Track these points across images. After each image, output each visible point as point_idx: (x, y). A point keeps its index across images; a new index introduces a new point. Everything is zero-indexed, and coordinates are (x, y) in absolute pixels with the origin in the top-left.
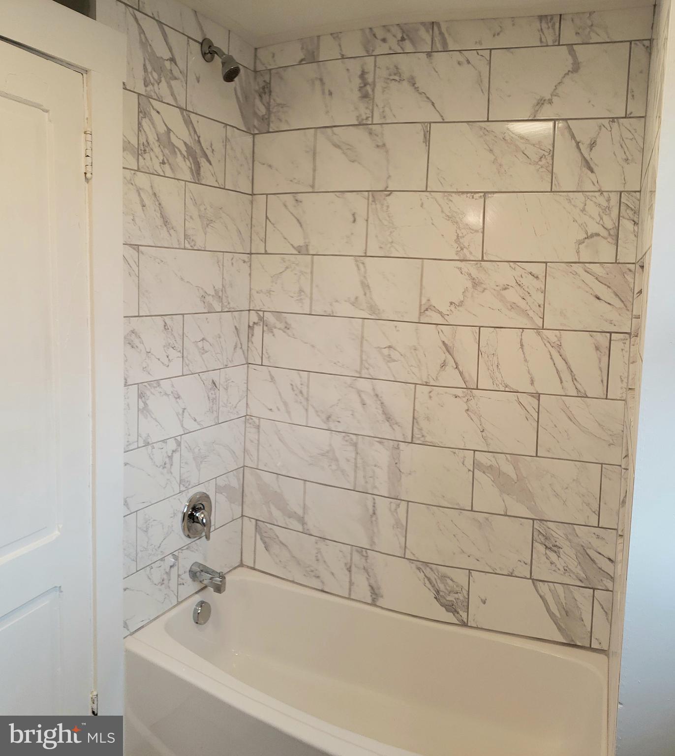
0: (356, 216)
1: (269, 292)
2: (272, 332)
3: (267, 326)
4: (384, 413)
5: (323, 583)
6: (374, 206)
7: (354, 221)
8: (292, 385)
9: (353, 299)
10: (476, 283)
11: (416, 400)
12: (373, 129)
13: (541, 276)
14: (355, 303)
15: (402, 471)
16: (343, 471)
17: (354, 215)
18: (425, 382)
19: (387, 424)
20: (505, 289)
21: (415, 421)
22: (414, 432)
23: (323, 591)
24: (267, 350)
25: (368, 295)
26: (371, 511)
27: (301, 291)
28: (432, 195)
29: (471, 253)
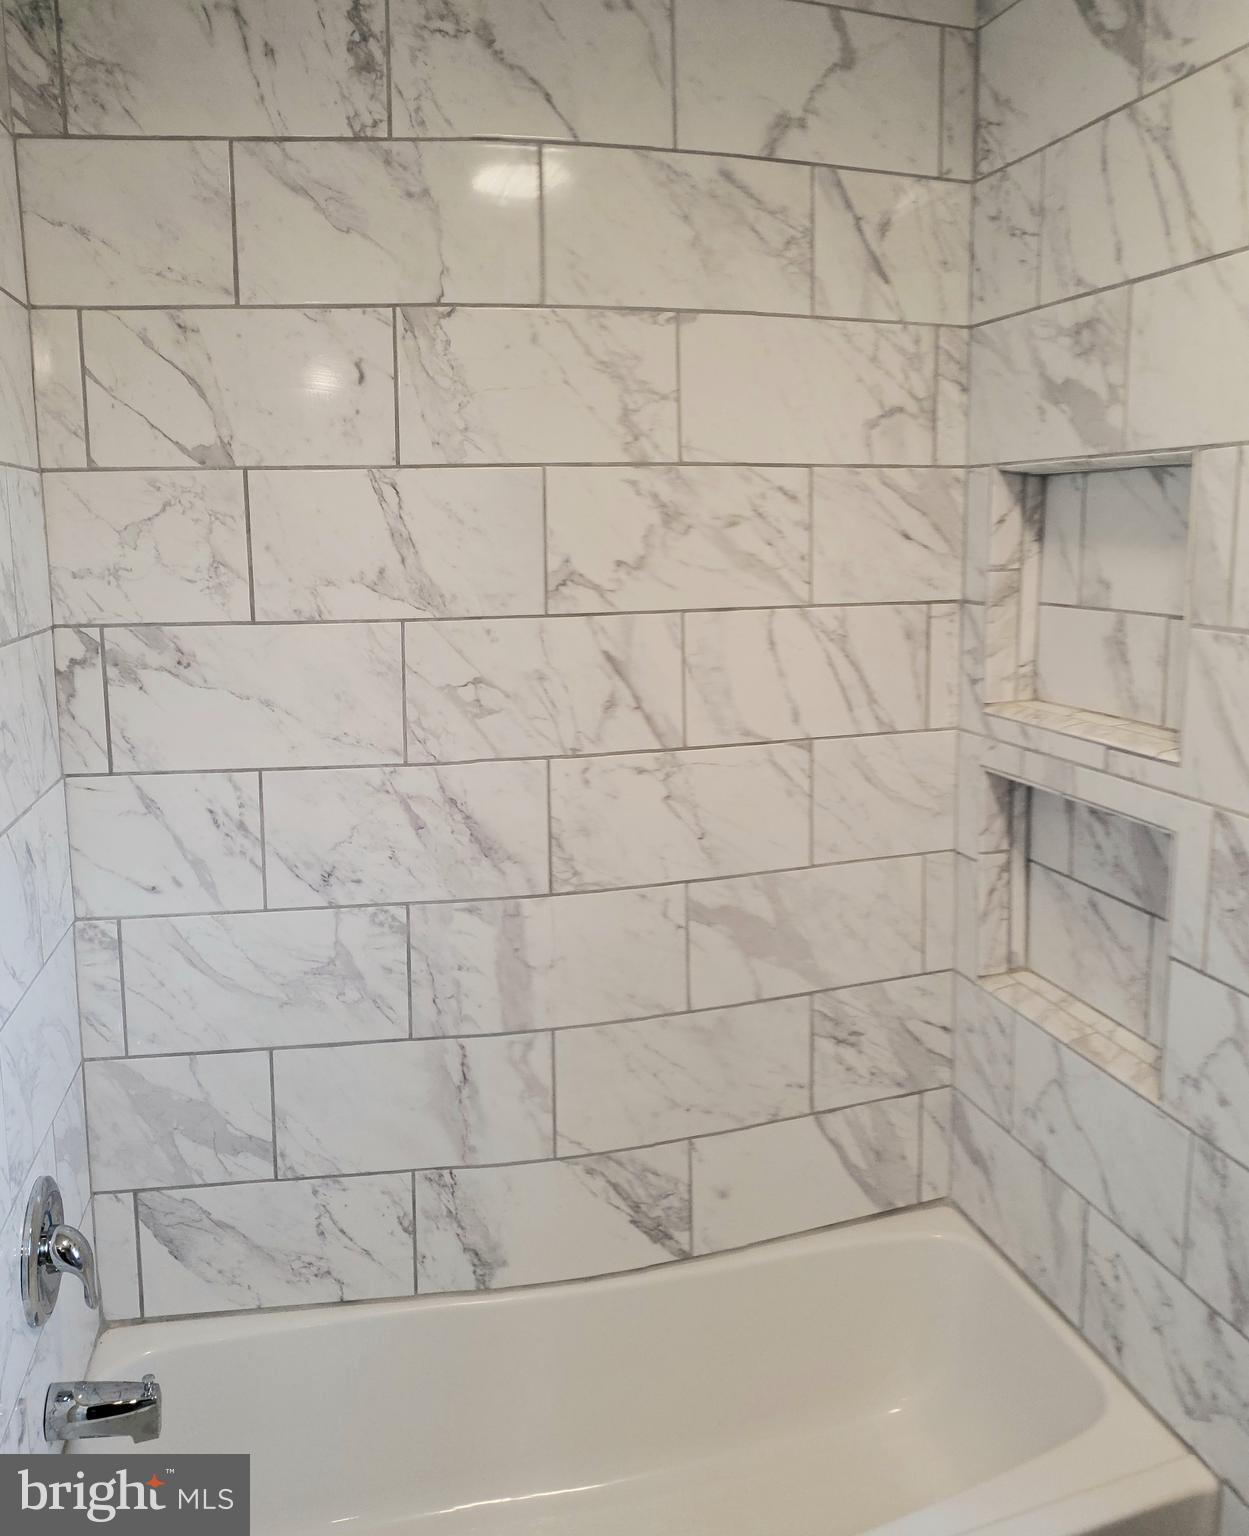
0: (364, 366)
1: (115, 573)
2: (136, 680)
3: (116, 665)
4: (475, 838)
5: (340, 1282)
6: (410, 342)
7: (362, 378)
8: (211, 812)
9: (372, 576)
10: (669, 515)
11: (552, 793)
12: (394, 152)
13: (803, 494)
14: (378, 583)
15: (532, 964)
16: (377, 1002)
17: (358, 365)
18: (571, 749)
19: (485, 862)
20: (733, 524)
21: (554, 842)
22: (554, 869)
23: (343, 1302)
24: (122, 731)
25: (409, 561)
26: (457, 1077)
27: (217, 563)
28: (557, 315)
29: (656, 447)
